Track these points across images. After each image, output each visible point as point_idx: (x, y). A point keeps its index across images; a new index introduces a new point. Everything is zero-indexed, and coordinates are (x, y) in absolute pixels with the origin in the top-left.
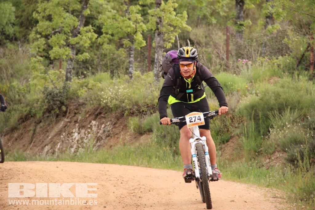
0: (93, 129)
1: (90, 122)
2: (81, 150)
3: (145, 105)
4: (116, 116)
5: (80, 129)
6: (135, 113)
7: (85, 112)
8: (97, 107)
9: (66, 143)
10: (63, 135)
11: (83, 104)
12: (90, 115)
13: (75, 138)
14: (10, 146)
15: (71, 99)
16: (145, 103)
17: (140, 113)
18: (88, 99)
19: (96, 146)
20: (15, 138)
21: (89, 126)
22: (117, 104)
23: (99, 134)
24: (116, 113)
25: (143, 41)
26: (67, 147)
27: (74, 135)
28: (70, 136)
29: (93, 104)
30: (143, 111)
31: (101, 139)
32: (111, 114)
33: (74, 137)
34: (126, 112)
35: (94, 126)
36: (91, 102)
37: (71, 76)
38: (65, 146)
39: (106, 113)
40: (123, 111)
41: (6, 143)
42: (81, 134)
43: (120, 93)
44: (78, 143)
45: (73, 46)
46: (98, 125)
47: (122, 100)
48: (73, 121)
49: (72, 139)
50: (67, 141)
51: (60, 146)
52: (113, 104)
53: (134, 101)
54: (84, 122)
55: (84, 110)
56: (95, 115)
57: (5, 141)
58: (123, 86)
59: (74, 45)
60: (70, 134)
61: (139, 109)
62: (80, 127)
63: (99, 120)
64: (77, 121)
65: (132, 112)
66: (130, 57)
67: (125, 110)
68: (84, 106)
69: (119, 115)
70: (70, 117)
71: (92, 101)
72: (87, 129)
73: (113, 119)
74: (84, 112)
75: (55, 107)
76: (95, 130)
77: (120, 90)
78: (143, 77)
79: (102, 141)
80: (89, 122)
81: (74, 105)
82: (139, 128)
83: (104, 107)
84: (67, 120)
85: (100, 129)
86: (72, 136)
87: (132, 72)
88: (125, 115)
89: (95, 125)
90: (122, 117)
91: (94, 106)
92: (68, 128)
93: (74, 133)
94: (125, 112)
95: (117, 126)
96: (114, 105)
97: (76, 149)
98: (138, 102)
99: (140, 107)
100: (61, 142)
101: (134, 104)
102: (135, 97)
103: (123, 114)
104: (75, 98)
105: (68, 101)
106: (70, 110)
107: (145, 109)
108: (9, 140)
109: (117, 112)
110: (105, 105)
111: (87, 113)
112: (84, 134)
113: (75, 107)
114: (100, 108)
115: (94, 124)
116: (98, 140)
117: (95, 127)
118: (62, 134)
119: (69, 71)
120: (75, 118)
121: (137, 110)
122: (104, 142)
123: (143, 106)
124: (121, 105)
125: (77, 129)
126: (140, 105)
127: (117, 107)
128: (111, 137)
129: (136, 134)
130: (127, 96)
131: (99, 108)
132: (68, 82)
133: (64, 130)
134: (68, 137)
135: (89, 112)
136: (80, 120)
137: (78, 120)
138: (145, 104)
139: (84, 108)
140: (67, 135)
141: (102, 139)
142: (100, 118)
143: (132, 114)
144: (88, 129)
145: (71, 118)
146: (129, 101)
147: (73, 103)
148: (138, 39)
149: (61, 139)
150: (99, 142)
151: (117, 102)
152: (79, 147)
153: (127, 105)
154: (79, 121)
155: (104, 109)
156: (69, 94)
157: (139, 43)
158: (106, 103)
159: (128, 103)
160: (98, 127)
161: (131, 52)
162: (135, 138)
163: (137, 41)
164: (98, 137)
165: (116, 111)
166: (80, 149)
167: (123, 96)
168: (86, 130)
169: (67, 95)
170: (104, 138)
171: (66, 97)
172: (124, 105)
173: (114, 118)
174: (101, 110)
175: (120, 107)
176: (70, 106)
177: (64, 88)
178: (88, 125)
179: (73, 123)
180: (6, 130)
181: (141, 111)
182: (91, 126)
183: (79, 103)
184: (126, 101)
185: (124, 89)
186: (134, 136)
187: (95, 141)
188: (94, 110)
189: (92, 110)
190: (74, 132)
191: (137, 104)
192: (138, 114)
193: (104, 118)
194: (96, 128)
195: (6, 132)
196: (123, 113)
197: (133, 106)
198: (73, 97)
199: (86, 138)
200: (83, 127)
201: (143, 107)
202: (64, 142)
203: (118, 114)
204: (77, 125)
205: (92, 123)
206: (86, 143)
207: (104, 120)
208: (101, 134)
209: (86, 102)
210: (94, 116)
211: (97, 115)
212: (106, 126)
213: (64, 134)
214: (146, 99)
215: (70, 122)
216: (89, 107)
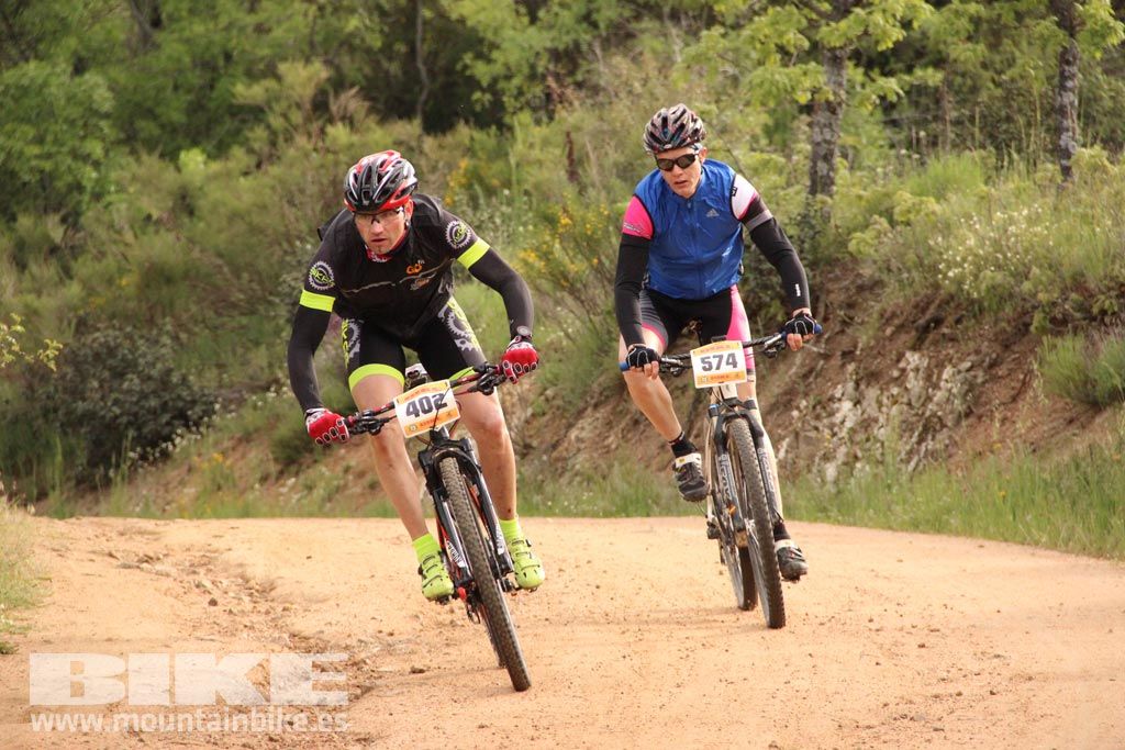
0: (909, 386)
1: (900, 357)
2: (862, 470)
3: (1109, 289)
4: (996, 335)
5: (863, 387)
6: (1073, 320)
7: (882, 316)
8: (926, 296)
9: (809, 440)
10: (798, 408)
11: (877, 284)
12: (900, 328)
13: (843, 422)
14: (613, 446)
15: (832, 262)
16: (1112, 279)
17: (1094, 319)
18: (894, 264)
19: (918, 451)
20: (632, 418)
21: (896, 374)
22: (999, 285)
23: (931, 406)
24: (996, 323)
25: (1112, 22)
26: (811, 457)
27: (838, 410)
28: (824, 415)
29: (911, 285)
30: (1103, 312)
31: (938, 427)
32: (979, 322)
33: (838, 418)
34: (1038, 318)
35: (912, 375)
36: (905, 275)
37: (832, 174)
38: (803, 455)
39: (958, 321)
40: (1025, 313)
41: (599, 435)
42: (865, 403)
43: (1013, 239)
44: (852, 442)
45: (838, 53)
46: (928, 367)
47: (1021, 268)
48: (839, 353)
49: (831, 427)
50: (813, 434)
51: (787, 451)
52: (983, 287)
53: (1067, 272)
54: (876, 358)
55: (878, 307)
56: (917, 329)
57: (596, 428)
58: (1025, 212)
59: (841, 48)
60: (825, 405)
61: (1086, 304)
62: (862, 379)
63: (932, 349)
64: (852, 352)
65: (1060, 316)
66: (1063, 87)
67: (1034, 308)
68: (877, 291)
69: (1009, 329)
70: (826, 336)
71: (909, 271)
72: (887, 383)
73: (986, 343)
74: (875, 316)
75: (768, 299)
76: (917, 390)
77: (1012, 229)
78: (1114, 170)
79: (943, 436)
80: (894, 357)
81: (841, 289)
82: (1085, 383)
83: (952, 297)
84: (815, 349)
85: (936, 387)
86: (831, 414)
87: (1071, 150)
88: (1032, 328)
89: (917, 370)
90: (1024, 335)
91: (916, 294)
92: (819, 380)
93: (840, 400)
94: (1032, 317)
95: (1000, 373)
96: (988, 290)
97: (845, 464)
98: (1083, 275)
99: (1092, 296)
100: (792, 436)
101: (1069, 282)
102: (1074, 256)
103: (1027, 325)
104: (848, 258)
105: (817, 272)
106: (827, 306)
107: (1107, 302)
108: (609, 425)
109: (1001, 314)
110: (953, 289)
111: (888, 322)
112: (875, 405)
113: (843, 297)
114: (937, 302)
115: (912, 366)
116: (926, 429)
117: (916, 379)
118: (794, 404)
119: (823, 153)
120: (845, 343)
121: (1080, 308)
122: (950, 437)
123: (1103, 293)
124: (1017, 289)
125: (851, 385)
126: (1092, 285)
127: (1001, 296)
128: (980, 418)
129: (1075, 406)
130: (1042, 251)
131: (933, 301)
132: (820, 197)
133: (802, 388)
134: (818, 417)
135: (894, 315)
136: (862, 350)
137: (855, 347)
138: (1112, 284)
139: (877, 298)
140: (814, 407)
141: (943, 426)
142: (935, 343)
143: (1059, 325)
144: (891, 385)
145: (829, 338)
146: (1049, 272)
147: (837, 279)
148: (1092, 16)
149: (791, 424)
150: (930, 437)
151: (999, 277)
152: (856, 458)
153: (1039, 287)
154: (858, 353)
155: (952, 305)
156: (823, 242)
157: (1094, 33)
158: (959, 282)
159: (1044, 279)
160: (928, 378)
161: (1067, 68)
162: (1071, 421)
163: (1089, 25)
164: (928, 420)
165: (996, 313)
166: (858, 465)
167: (1026, 251)
168: (882, 389)
169: (814, 249)
170: (949, 424)
171: (810, 257)
172: (1027, 286)
173: (990, 340)
174: (939, 306)
175: (1011, 296)
176: (829, 292)
177: (804, 221)
178: (890, 367)
179: (836, 361)
180: (600, 385)
181: (1095, 310)
182: (903, 371)
183: (859, 282)
184: (1035, 270)
185: (1033, 220)
186: (1067, 415)
187: (916, 434)
188: (916, 306)
189: (908, 308)
190: (838, 395)
191: (1078, 282)
192: (1084, 323)
193: (953, 339)
194: (921, 383)
195: (601, 394)
196: (1027, 319)
197: (1064, 291)
198: (840, 256)
199: (882, 420)
200: (873, 377)
201: (1103, 297)
202: (801, 439)
203: (1004, 324)
204: (851, 367)
205: (909, 363)
206: (883, 444)
207: (951, 351)
208: (937, 404)
209: (885, 277)
210: (914, 333)
211: (926, 329)
212: (959, 372)
213: (804, 403)
214: (1113, 262)
215: (826, 357)
216: (893, 297)
